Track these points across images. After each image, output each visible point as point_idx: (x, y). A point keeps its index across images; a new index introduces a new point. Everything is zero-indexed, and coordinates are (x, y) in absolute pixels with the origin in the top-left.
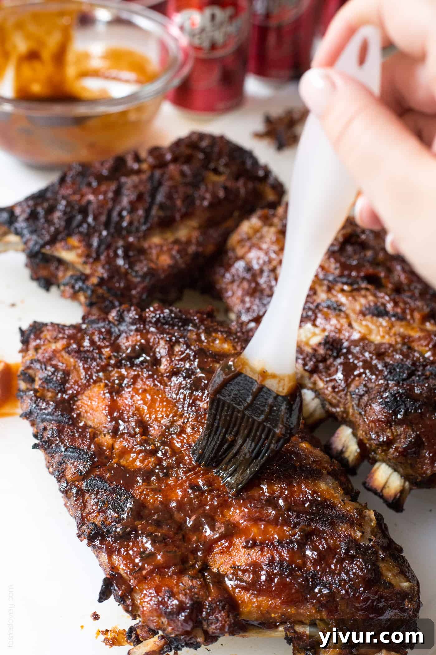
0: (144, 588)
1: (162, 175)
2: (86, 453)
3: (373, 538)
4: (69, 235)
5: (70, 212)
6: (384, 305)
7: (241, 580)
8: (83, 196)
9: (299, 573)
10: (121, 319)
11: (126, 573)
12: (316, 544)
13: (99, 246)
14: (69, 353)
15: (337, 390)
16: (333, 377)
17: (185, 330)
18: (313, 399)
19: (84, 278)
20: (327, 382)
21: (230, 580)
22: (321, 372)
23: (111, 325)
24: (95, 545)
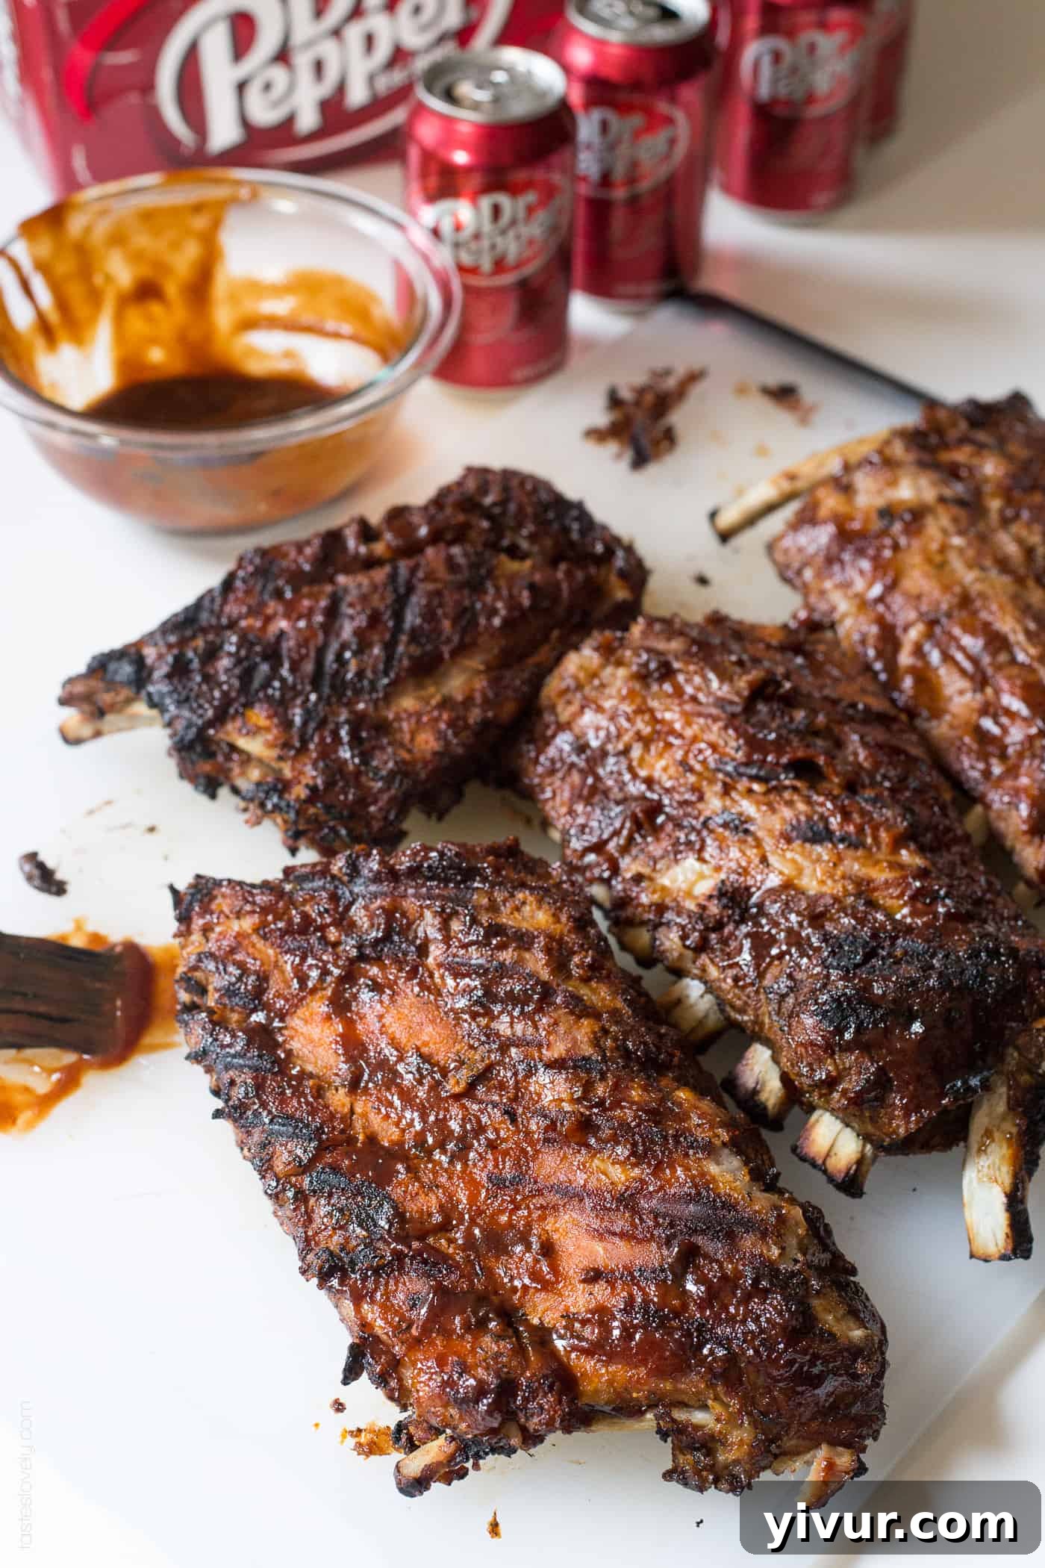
0: (418, 1360)
1: (413, 571)
2: (307, 1126)
3: (800, 1257)
4: (248, 705)
5: (247, 658)
6: (824, 819)
7: (580, 1338)
8: (268, 620)
9: (675, 1323)
10: (354, 870)
11: (387, 1334)
12: (702, 1272)
13: (305, 723)
14: (265, 938)
15: (741, 983)
16: (736, 960)
17: (468, 888)
18: (702, 996)
19: (282, 786)
20: (724, 968)
21: (561, 1337)
22: (713, 950)
23: (337, 883)
24: (331, 1287)
